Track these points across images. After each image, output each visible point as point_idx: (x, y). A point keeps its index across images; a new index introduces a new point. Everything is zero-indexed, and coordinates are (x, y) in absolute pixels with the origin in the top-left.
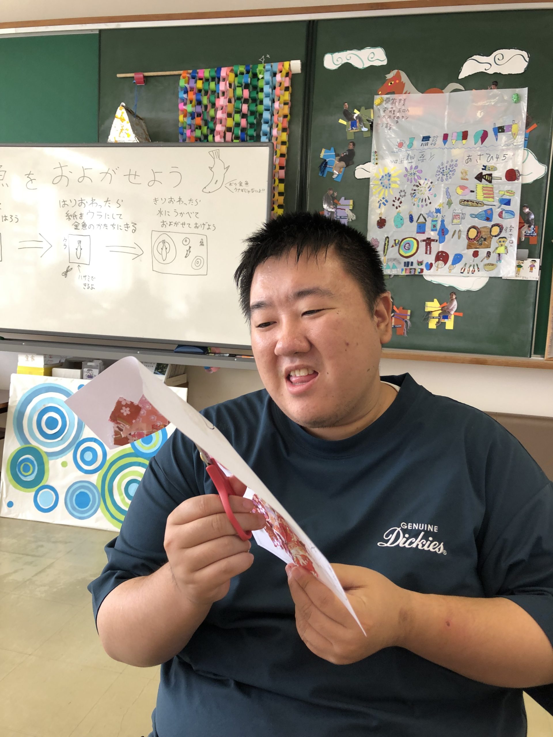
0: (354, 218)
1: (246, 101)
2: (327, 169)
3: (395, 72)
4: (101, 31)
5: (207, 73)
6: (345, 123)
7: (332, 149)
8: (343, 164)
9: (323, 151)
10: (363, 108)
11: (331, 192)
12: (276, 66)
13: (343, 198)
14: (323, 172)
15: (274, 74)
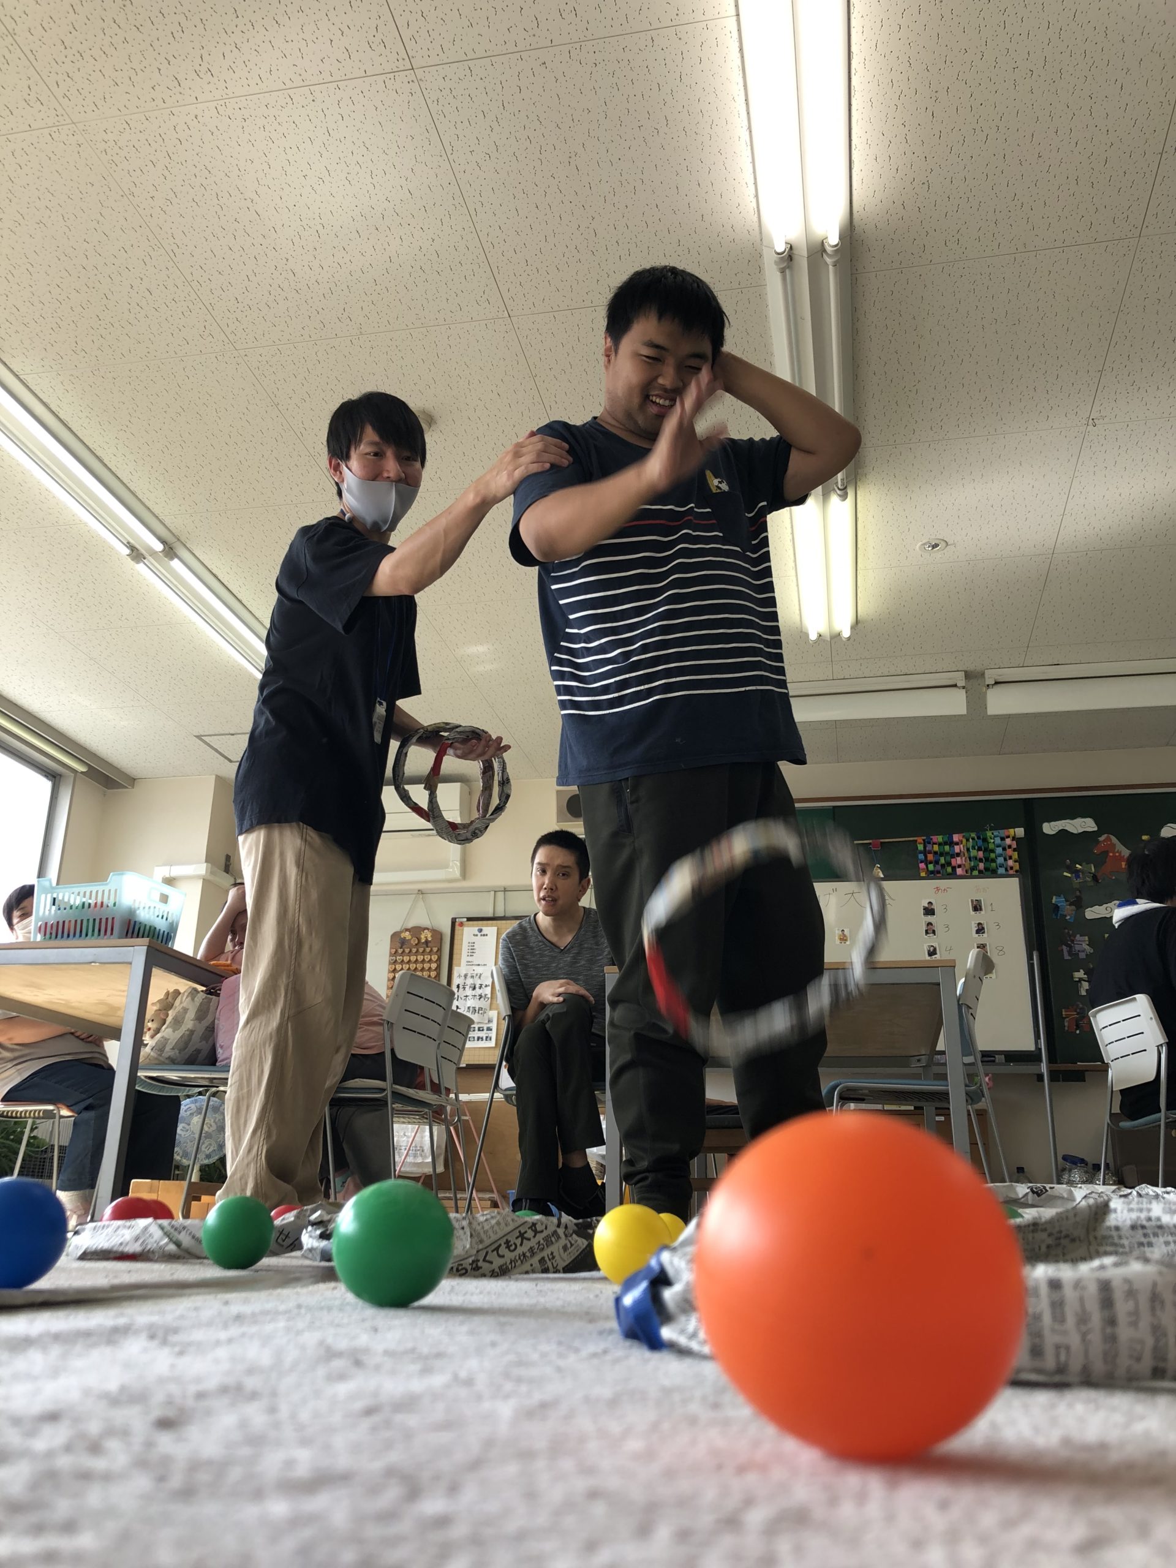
0: (1092, 951)
1: (981, 860)
2: (1060, 912)
3: (1106, 835)
4: (834, 807)
5: (940, 839)
6: (1069, 875)
7: (1062, 896)
8: (1073, 907)
9: (1054, 898)
10: (1084, 864)
11: (1066, 931)
12: (1003, 833)
13: (1078, 936)
14: (1057, 915)
15: (1003, 839)
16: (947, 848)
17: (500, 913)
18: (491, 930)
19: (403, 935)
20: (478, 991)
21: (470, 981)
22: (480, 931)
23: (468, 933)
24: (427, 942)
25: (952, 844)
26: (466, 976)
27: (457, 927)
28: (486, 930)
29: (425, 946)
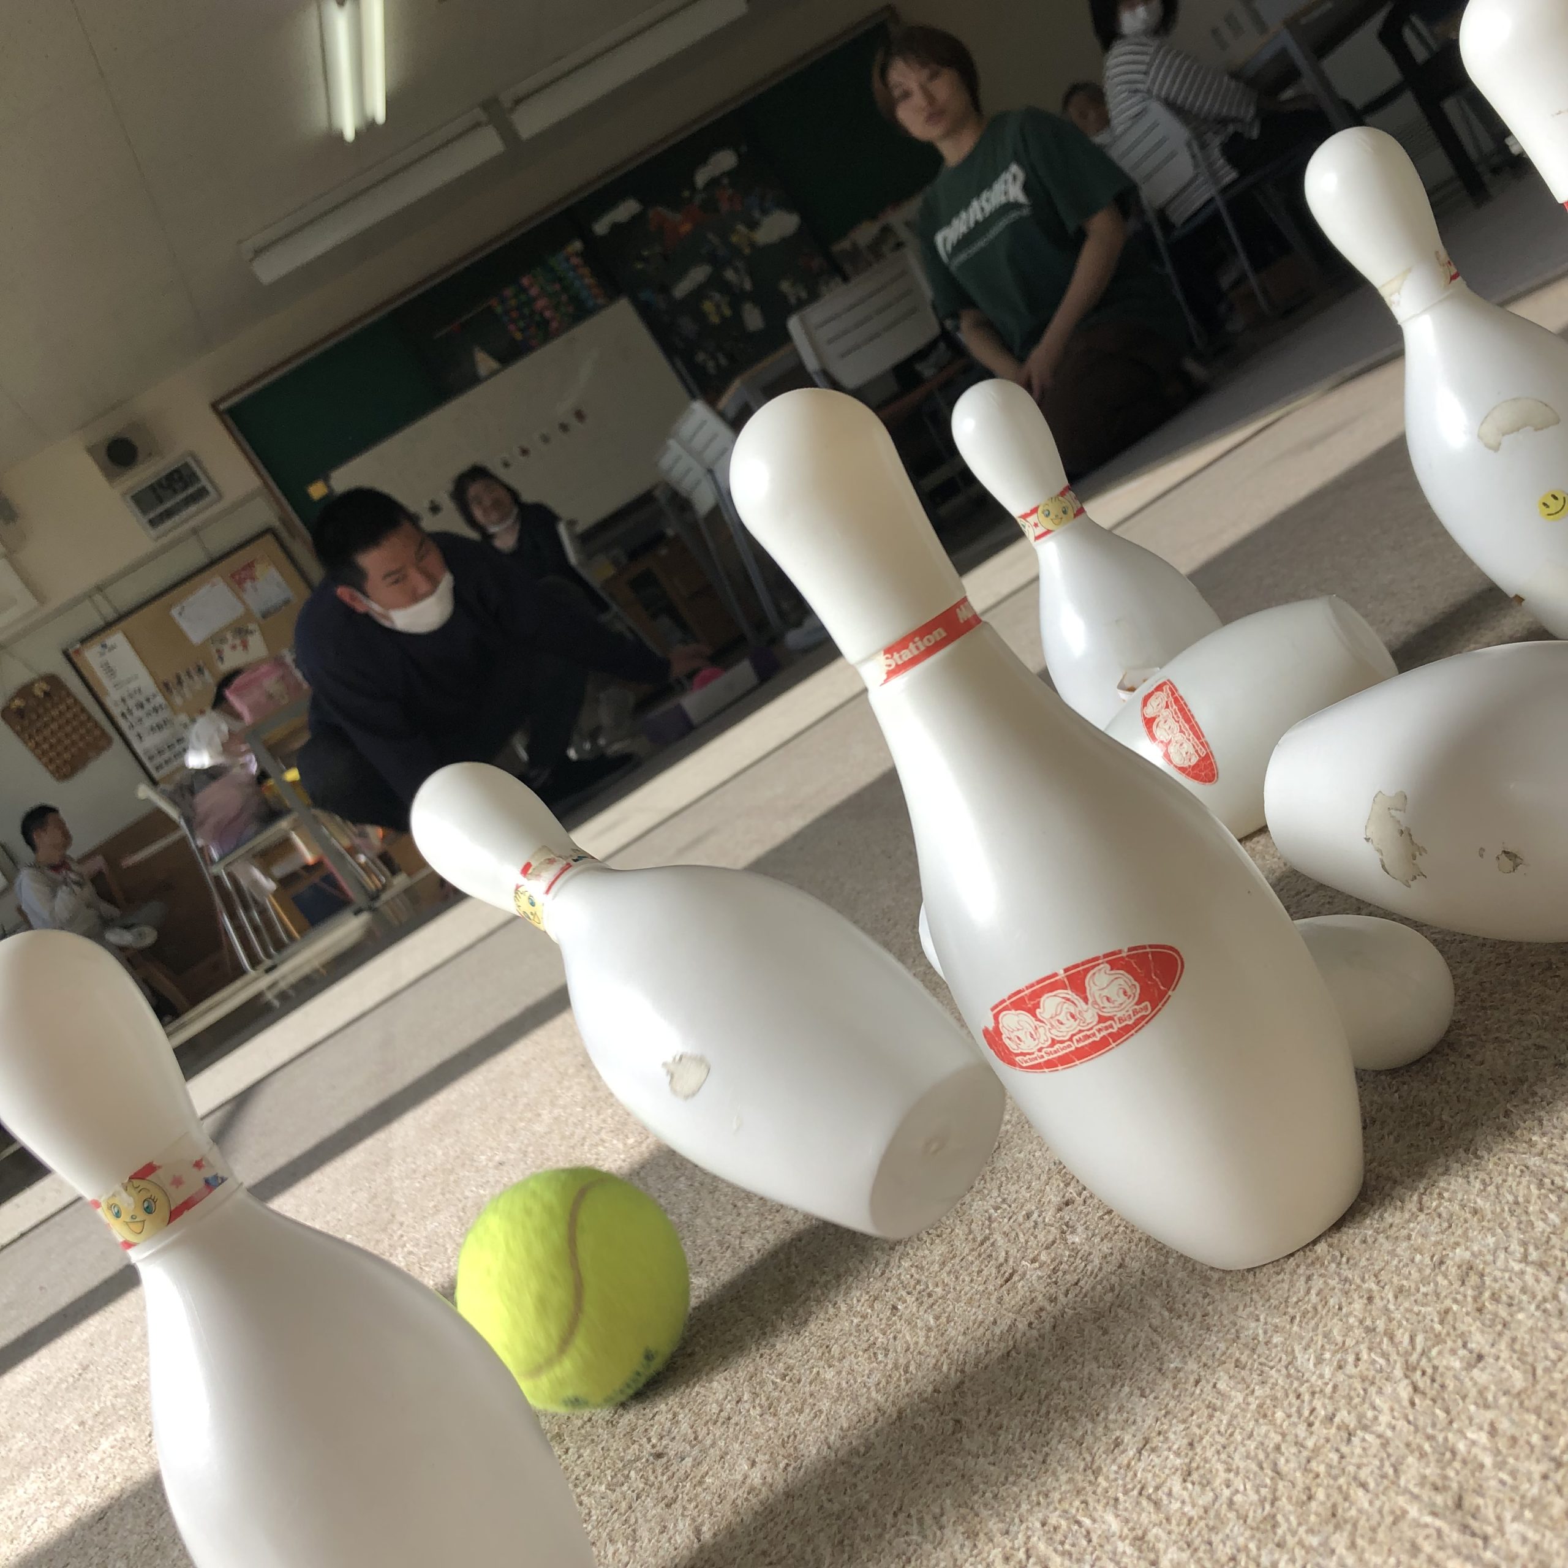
1: (561, 292)
3: (652, 209)
10: (649, 248)
12: (564, 254)
13: (680, 318)
15: (567, 259)
16: (523, 297)
17: (111, 615)
18: (117, 638)
19: (13, 705)
20: (148, 707)
21: (131, 703)
22: (104, 646)
23: (92, 656)
24: (46, 694)
25: (524, 290)
26: (123, 700)
27: (75, 659)
28: (109, 642)
29: (48, 699)
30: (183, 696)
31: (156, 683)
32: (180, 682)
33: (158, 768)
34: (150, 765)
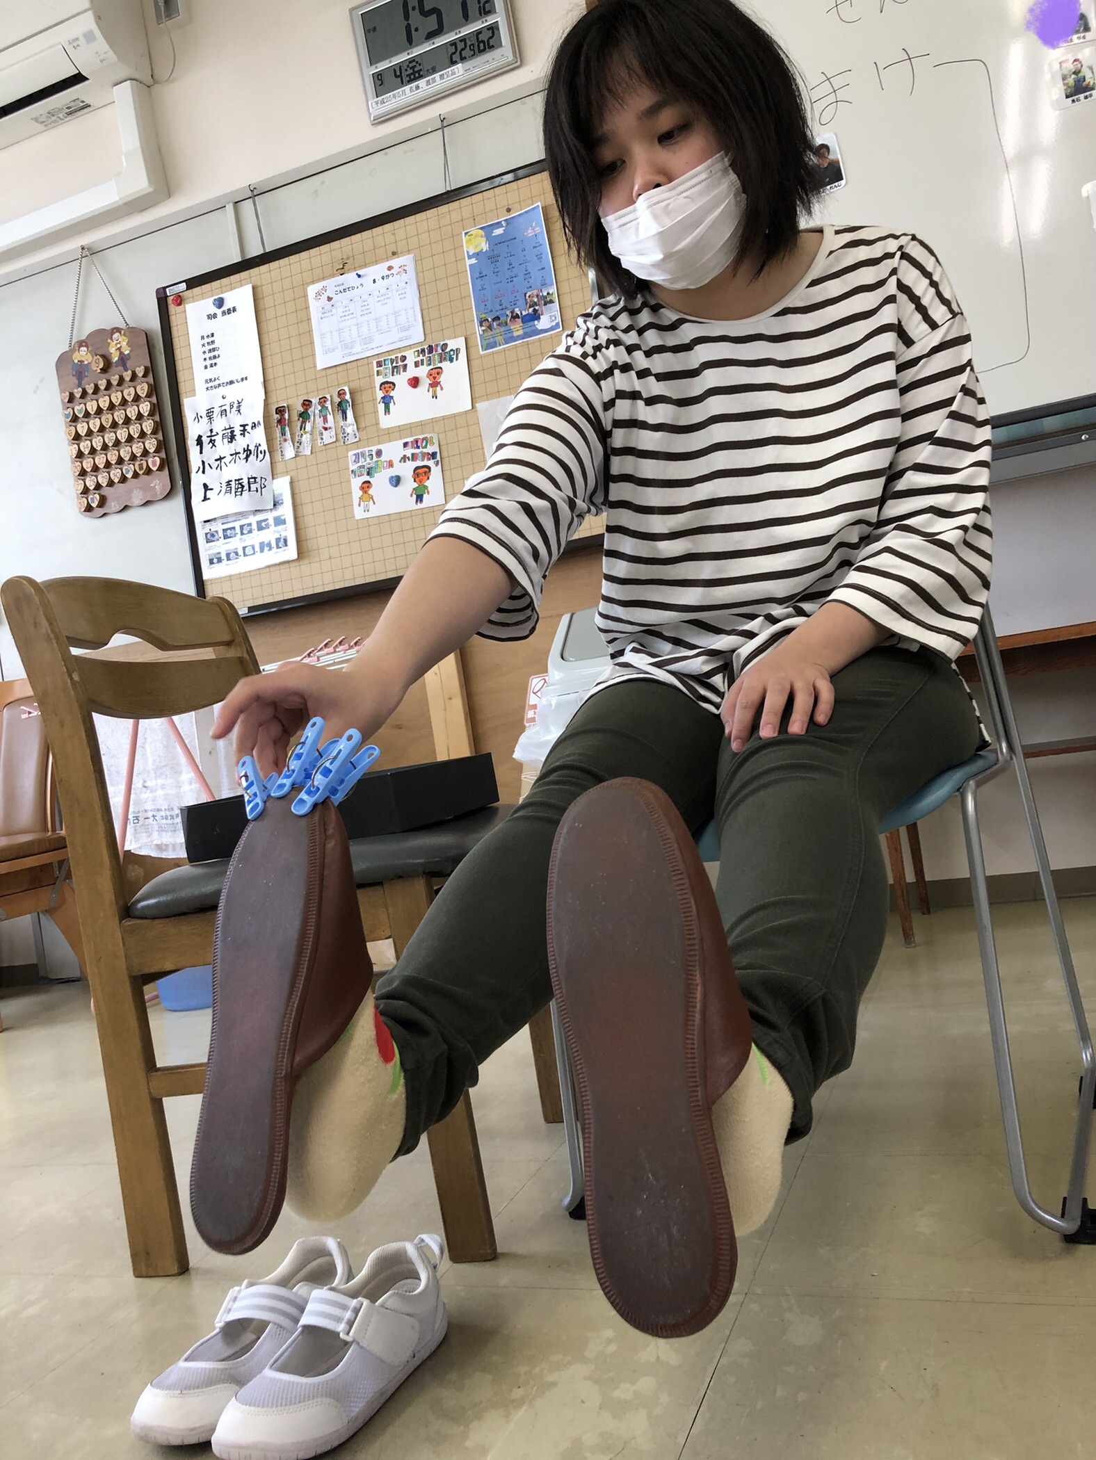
19: (77, 357)
20: (241, 443)
22: (220, 303)
24: (123, 359)
26: (210, 414)
27: (173, 309)
29: (121, 368)
30: (298, 444)
31: (266, 400)
32: (304, 416)
33: (215, 560)
34: (205, 551)
